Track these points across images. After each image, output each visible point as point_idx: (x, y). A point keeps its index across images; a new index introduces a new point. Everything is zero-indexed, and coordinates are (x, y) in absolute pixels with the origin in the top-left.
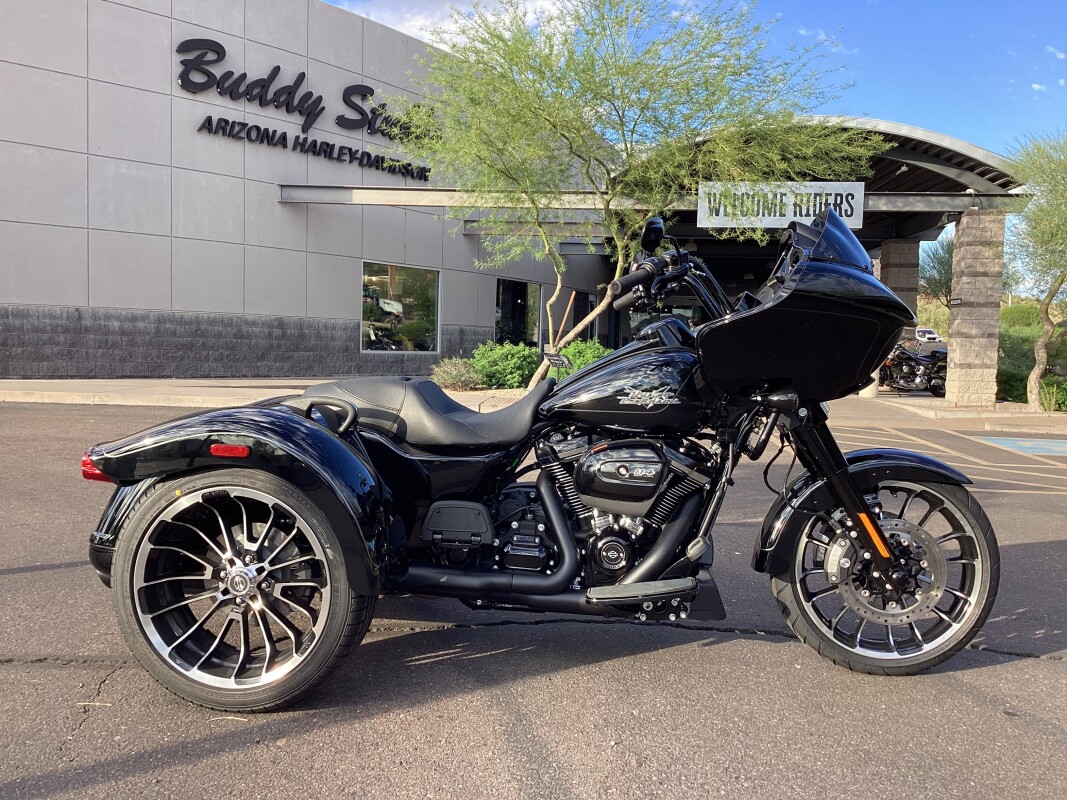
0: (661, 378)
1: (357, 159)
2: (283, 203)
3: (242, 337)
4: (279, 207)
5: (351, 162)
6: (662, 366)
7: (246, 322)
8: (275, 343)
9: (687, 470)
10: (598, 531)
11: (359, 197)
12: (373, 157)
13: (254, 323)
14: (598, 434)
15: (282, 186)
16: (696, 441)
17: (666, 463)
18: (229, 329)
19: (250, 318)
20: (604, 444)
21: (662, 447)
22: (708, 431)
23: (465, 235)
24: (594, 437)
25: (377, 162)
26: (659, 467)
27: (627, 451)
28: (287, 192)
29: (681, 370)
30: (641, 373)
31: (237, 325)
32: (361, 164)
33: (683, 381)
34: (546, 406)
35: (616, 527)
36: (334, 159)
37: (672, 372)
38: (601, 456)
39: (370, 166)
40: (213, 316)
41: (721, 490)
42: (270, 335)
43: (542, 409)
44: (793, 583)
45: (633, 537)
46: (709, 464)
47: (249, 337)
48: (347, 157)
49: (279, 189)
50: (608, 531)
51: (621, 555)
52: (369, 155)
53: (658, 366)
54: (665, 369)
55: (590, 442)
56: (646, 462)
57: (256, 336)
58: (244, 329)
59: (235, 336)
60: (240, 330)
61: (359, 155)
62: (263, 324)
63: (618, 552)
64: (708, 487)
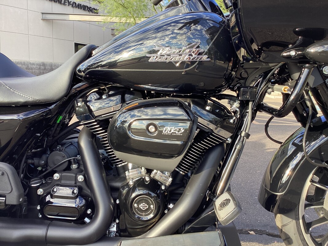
0: (189, 38)
1: (71, 4)
2: (43, 20)
3: (29, 69)
4: (41, 21)
5: (69, 5)
6: (190, 23)
7: (30, 64)
8: (42, 71)
9: (212, 127)
10: (131, 183)
11: (72, 18)
12: (77, 4)
13: (33, 64)
14: (131, 93)
15: (42, 13)
16: (217, 100)
17: (194, 121)
18: (24, 66)
19: (32, 62)
20: (136, 103)
21: (189, 105)
22: (228, 92)
23: (112, 34)
24: (127, 96)
25: (79, 6)
26: (188, 124)
27: (160, 108)
28: (44, 15)
29: (210, 28)
30: (168, 33)
31: (27, 65)
32: (72, 6)
33: (212, 39)
34: (82, 67)
35: (147, 179)
36: (62, 4)
37: (200, 31)
38: (136, 112)
39: (76, 8)
40: (17, 61)
41: (240, 143)
42: (40, 68)
43: (80, 71)
44: (297, 219)
45: (163, 188)
46: (232, 121)
47: (32, 69)
48: (67, 4)
49: (41, 14)
50: (140, 183)
51: (152, 206)
52: (75, 3)
53: (186, 23)
54: (193, 27)
55: (123, 101)
56: (175, 120)
57: (34, 69)
58: (30, 66)
59: (26, 69)
60: (28, 67)
61: (72, 3)
62: (37, 64)
63: (149, 205)
64: (230, 141)
